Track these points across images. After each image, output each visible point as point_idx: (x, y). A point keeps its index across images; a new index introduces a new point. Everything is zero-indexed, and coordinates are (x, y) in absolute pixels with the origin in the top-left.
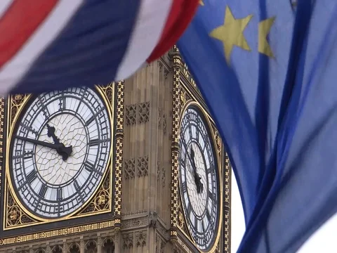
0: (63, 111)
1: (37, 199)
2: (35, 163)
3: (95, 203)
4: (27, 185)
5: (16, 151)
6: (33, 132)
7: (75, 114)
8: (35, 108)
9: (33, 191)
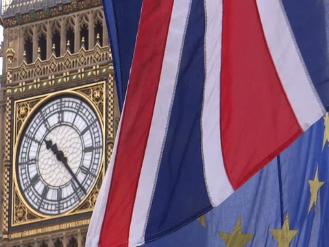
0: (61, 123)
1: (41, 198)
2: (38, 169)
3: (90, 201)
4: (31, 187)
5: (22, 158)
6: (36, 141)
7: (72, 126)
8: (38, 121)
9: (37, 192)
